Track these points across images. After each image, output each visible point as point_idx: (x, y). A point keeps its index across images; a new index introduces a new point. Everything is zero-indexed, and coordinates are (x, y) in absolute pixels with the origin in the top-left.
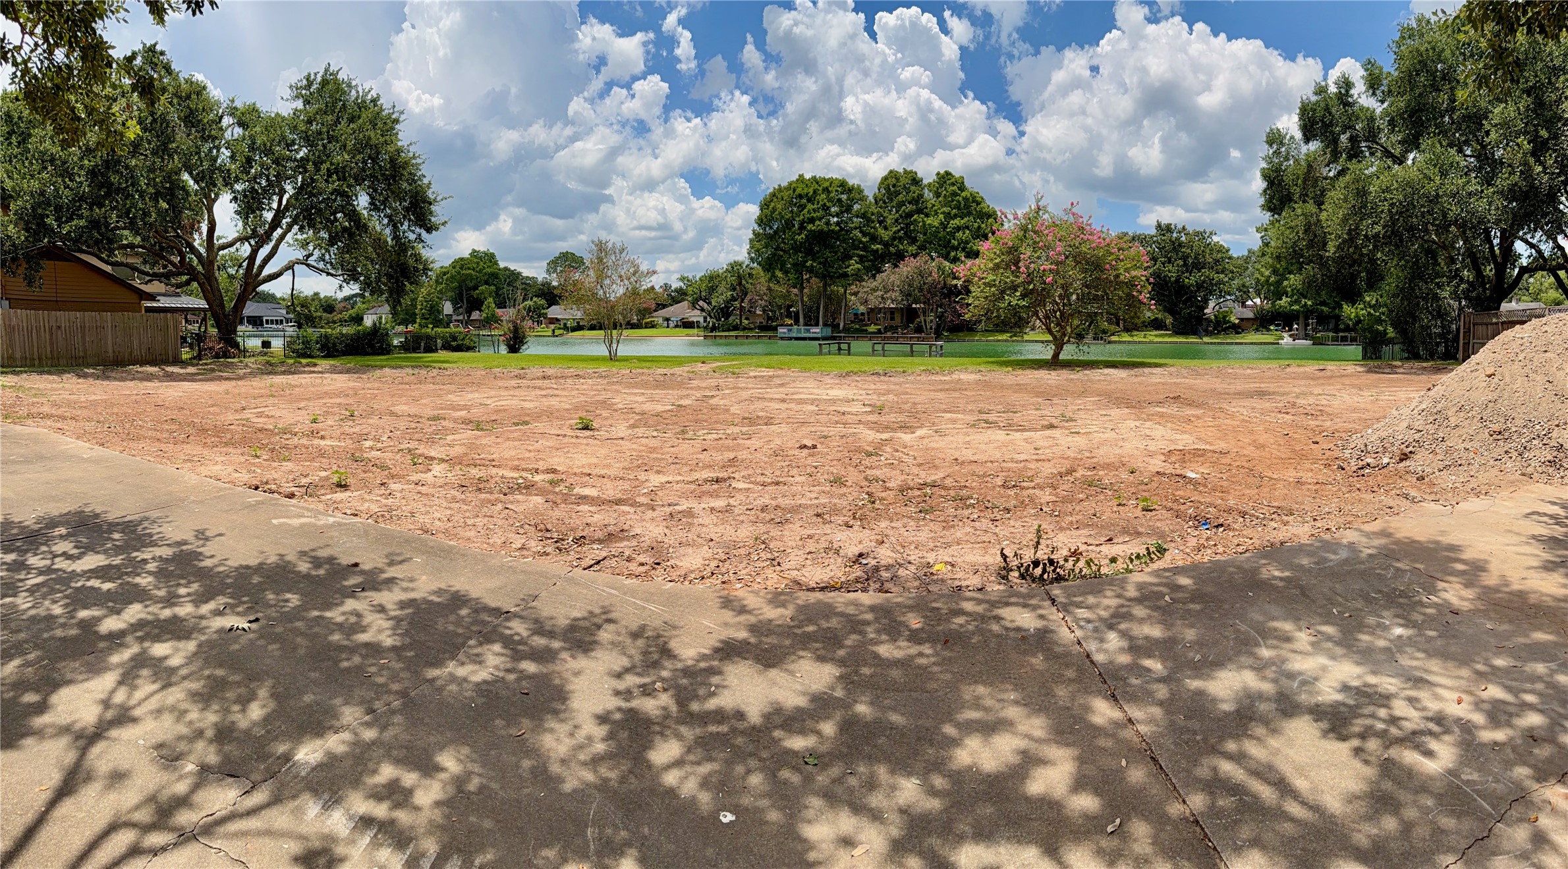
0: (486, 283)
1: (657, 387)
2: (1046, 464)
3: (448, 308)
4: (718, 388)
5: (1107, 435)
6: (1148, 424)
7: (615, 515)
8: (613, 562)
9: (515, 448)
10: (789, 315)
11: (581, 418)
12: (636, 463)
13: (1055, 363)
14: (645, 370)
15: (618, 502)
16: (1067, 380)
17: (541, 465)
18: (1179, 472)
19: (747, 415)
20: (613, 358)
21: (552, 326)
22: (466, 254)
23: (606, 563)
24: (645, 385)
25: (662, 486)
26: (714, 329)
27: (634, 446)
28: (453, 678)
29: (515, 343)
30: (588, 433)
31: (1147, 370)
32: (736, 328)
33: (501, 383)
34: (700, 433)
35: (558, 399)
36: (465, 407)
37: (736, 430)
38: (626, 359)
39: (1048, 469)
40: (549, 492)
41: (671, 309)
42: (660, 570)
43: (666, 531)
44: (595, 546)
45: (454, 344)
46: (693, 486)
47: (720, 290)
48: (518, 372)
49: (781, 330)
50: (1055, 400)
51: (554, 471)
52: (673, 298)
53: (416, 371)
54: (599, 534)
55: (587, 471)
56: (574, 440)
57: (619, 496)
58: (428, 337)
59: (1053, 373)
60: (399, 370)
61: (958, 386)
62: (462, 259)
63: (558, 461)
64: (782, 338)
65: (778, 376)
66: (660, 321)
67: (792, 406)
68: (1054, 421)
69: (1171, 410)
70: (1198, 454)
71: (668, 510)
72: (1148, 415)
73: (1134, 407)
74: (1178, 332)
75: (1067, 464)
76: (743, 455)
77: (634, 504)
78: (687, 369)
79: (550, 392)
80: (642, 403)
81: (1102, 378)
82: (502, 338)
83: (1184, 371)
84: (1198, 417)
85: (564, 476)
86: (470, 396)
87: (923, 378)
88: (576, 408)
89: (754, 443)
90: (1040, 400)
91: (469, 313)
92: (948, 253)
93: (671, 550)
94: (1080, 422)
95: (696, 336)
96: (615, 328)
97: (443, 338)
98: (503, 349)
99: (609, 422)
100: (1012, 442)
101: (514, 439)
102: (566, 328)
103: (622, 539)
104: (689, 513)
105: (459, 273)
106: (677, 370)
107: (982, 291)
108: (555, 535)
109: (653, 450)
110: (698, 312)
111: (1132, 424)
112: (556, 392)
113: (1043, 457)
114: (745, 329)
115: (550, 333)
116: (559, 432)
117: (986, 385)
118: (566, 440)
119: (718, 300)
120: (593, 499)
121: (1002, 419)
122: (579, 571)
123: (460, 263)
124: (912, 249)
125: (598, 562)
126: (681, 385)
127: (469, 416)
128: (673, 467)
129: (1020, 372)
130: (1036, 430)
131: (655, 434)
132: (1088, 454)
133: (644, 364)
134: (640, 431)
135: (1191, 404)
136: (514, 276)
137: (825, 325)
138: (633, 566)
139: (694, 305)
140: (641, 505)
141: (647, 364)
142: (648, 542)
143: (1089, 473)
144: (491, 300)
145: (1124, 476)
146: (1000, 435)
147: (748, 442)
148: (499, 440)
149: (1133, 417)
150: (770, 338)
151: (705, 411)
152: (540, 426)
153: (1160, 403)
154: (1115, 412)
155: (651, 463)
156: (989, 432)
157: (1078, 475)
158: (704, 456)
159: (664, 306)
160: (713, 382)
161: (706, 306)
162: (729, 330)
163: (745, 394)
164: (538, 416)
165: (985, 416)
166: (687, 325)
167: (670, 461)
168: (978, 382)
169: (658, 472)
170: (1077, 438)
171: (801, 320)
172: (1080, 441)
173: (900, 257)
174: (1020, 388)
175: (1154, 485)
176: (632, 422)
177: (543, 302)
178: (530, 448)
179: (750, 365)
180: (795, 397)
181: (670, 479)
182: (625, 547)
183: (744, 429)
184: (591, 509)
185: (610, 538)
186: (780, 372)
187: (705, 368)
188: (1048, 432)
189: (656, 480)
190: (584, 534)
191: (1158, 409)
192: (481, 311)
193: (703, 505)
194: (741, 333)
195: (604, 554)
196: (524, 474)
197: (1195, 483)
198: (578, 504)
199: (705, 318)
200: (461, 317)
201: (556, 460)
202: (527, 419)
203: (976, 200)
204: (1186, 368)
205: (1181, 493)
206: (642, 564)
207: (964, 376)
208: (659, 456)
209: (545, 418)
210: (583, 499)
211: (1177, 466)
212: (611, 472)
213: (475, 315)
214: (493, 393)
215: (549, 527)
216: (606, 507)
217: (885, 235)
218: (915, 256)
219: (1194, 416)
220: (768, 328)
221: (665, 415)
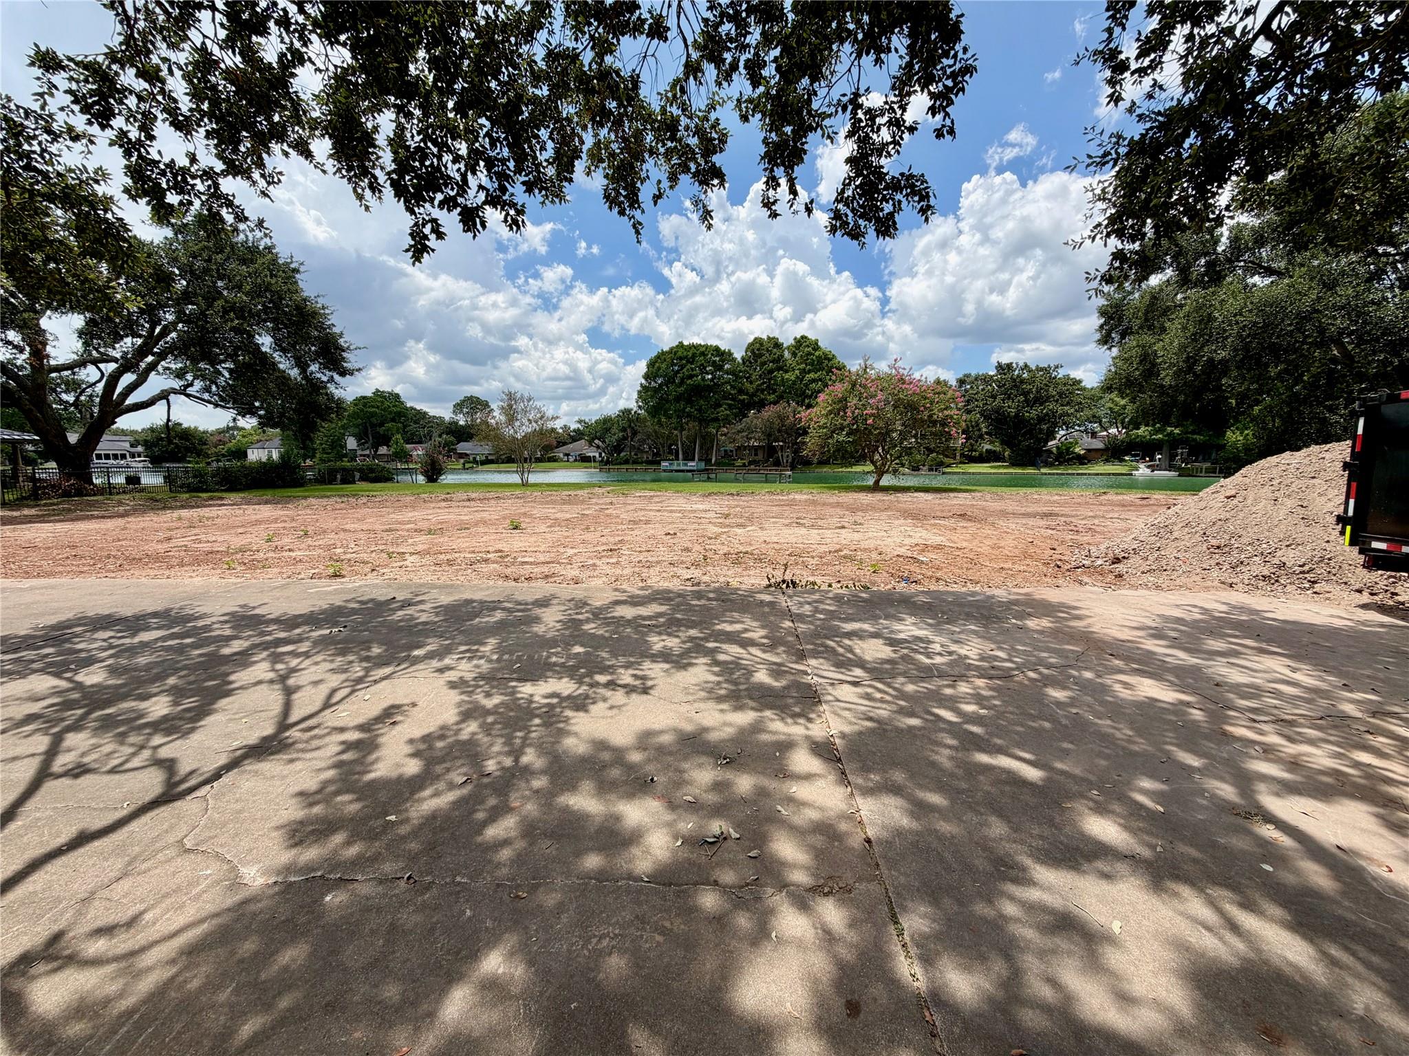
0: (393, 420)
3: (351, 443)
4: (611, 503)
10: (670, 452)
13: (875, 488)
14: (553, 494)
16: (882, 500)
20: (525, 484)
22: (370, 395)
26: (607, 463)
29: (433, 474)
32: (626, 462)
41: (571, 446)
45: (372, 475)
47: (614, 430)
49: (664, 464)
52: (572, 437)
59: (873, 496)
62: (364, 398)
64: (664, 470)
65: (657, 496)
66: (561, 456)
74: (1015, 464)
78: (587, 492)
81: (912, 500)
82: (418, 470)
83: (989, 496)
91: (376, 447)
92: (803, 401)
95: (593, 468)
96: (527, 462)
102: (475, 461)
105: (362, 410)
107: (817, 432)
110: (595, 449)
114: (634, 463)
115: (460, 467)
119: (613, 438)
123: (363, 401)
126: (583, 502)
129: (843, 494)
133: (552, 488)
136: (420, 415)
137: (700, 460)
139: (590, 443)
141: (555, 488)
144: (399, 436)
150: (654, 470)
159: (565, 444)
161: (600, 444)
162: (620, 464)
166: (585, 459)
168: (809, 502)
171: (680, 456)
174: (841, 506)
177: (452, 439)
179: (636, 488)
186: (659, 494)
192: (389, 446)
194: (630, 466)
199: (600, 454)
200: (367, 452)
203: (828, 357)
204: (995, 493)
218: (774, 404)
220: (653, 462)
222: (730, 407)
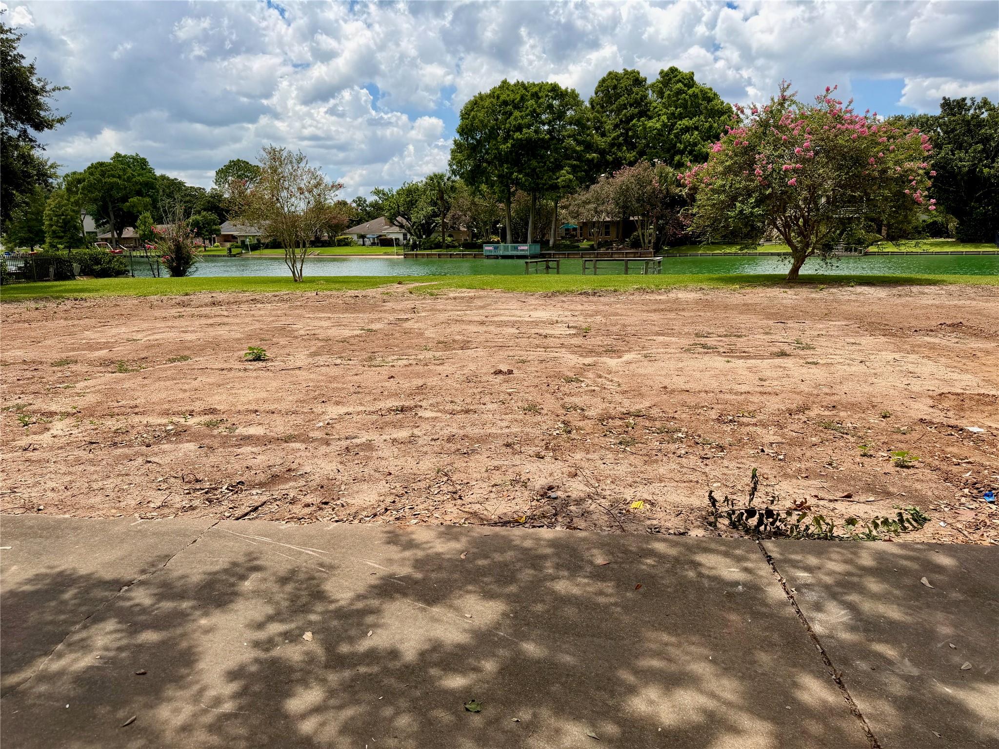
0: (139, 193)
1: (346, 310)
2: (773, 399)
3: (89, 224)
4: (414, 310)
5: (854, 369)
6: (912, 357)
7: (283, 454)
8: (274, 507)
9: (167, 389)
10: (495, 232)
11: (250, 348)
12: (312, 394)
13: (793, 280)
14: (334, 293)
15: (288, 439)
16: (806, 299)
17: (198, 406)
18: (953, 422)
19: (442, 339)
20: (297, 279)
21: (228, 245)
22: (108, 160)
23: (265, 508)
24: (333, 308)
25: (340, 418)
26: (414, 247)
27: (312, 376)
28: (44, 677)
29: (179, 266)
30: (260, 364)
31: (915, 289)
32: (438, 246)
33: (158, 313)
34: (390, 359)
35: (227, 328)
36: (107, 346)
37: (429, 355)
38: (312, 280)
39: (774, 404)
40: (205, 436)
41: (367, 225)
42: (328, 510)
43: (340, 467)
44: (254, 492)
45: (97, 268)
46: (375, 417)
47: (421, 204)
48: (179, 298)
49: (488, 248)
50: (791, 323)
51: (213, 411)
52: (368, 213)
53: (41, 305)
54: (262, 477)
55: (253, 407)
56: (241, 374)
57: (291, 432)
58: (59, 261)
59: (791, 292)
60: (15, 305)
61: (675, 306)
62: (101, 164)
63: (219, 400)
64: (488, 257)
65: (480, 297)
66: (355, 238)
67: (492, 328)
68: (787, 348)
69: (950, 341)
70: (983, 400)
71: (345, 443)
72: (913, 346)
73: (894, 335)
74: (965, 238)
75: (799, 400)
76: (432, 381)
77: (306, 439)
78: (380, 290)
79: (218, 320)
80: (327, 328)
81: (853, 297)
82: (161, 260)
83: (970, 291)
84: (988, 352)
85: (225, 417)
86: (114, 331)
87: (637, 297)
88: (249, 337)
89: (447, 368)
90: (771, 322)
91: (120, 228)
92: (672, 159)
93: (343, 487)
94: (819, 351)
95: (395, 254)
96: (298, 247)
97: (80, 261)
98: (166, 274)
99: (287, 351)
100: (732, 371)
101: (167, 379)
102: (244, 246)
103: (288, 480)
104: (369, 446)
105: (99, 181)
106: (371, 292)
107: (708, 199)
108: (207, 485)
109: (334, 379)
110: (397, 229)
111: (890, 356)
112: (226, 320)
113: (769, 390)
114: (448, 247)
115: (225, 253)
116: (225, 366)
117: (707, 305)
118: (231, 375)
119: (420, 214)
120: (258, 438)
121: (723, 344)
122: (231, 522)
123: (99, 168)
124: (631, 156)
125: (256, 509)
126: (374, 308)
127: (110, 355)
128: (354, 397)
129: (748, 290)
130: (762, 357)
131: (338, 361)
132: (826, 390)
133: (333, 286)
134: (321, 360)
135: (977, 333)
136: (175, 186)
137: (534, 242)
138: (297, 510)
139: (391, 221)
140: (314, 440)
141: (337, 286)
142: (318, 481)
143: (827, 413)
144: (148, 214)
145: (874, 419)
146: (718, 362)
147: (440, 368)
148: (146, 382)
149: (891, 347)
150: (475, 256)
151: (398, 335)
152: (201, 361)
153: (930, 331)
154: (867, 341)
155: (330, 394)
156: (706, 358)
157: (812, 414)
158: (391, 385)
159: (359, 222)
160: (409, 304)
161: (404, 222)
162: (431, 248)
163: (442, 317)
164: (201, 349)
165: (703, 340)
166: (385, 242)
167: (352, 390)
168: (698, 302)
169: (337, 403)
170: (814, 370)
171: (509, 237)
172: (818, 374)
173: (617, 165)
174: (747, 308)
175: (915, 435)
176: (313, 349)
177: (214, 216)
178: (186, 387)
179: (450, 285)
180: (496, 319)
181: (350, 410)
182: (290, 488)
183: (438, 354)
184: (254, 450)
185: (275, 479)
186: (482, 293)
187: (401, 289)
188: (778, 361)
189: (334, 411)
190: (243, 479)
191: (927, 339)
192: (135, 227)
193: (384, 437)
194: (444, 252)
195: (264, 498)
196: (175, 419)
197: (977, 440)
198: (239, 446)
199: (405, 235)
201: (217, 398)
202: (187, 353)
203: (708, 96)
204: (974, 286)
205: (954, 450)
206: (308, 505)
207: (682, 295)
208: (340, 385)
209: (209, 351)
210: (247, 439)
211: (950, 414)
212: (283, 406)
213: (129, 232)
214: (145, 325)
215: (200, 476)
216: (273, 446)
217: (601, 142)
218: (631, 164)
219: (981, 350)
220: (473, 246)
221: (352, 341)
222: (574, 169)
